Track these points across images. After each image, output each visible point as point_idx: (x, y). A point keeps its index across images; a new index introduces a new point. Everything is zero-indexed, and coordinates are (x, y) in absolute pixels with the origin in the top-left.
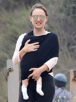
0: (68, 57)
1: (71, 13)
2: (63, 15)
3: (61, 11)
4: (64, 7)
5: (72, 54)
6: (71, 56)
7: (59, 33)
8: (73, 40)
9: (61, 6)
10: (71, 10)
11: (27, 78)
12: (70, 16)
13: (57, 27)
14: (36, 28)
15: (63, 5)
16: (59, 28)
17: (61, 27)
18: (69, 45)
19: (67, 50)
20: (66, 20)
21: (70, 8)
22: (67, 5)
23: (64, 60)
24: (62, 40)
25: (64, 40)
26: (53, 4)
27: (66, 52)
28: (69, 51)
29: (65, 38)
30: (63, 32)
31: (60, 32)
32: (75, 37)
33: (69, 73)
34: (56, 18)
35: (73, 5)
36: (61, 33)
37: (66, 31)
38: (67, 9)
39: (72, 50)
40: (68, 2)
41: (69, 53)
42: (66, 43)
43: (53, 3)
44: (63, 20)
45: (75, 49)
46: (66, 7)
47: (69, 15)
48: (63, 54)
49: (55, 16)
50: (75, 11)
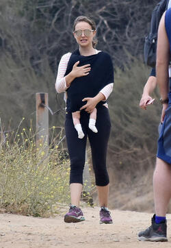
0: (31, 73)
1: (34, 18)
2: (23, 20)
3: (21, 14)
4: (25, 9)
5: (37, 70)
6: (36, 73)
7: (19, 43)
8: (38, 52)
9: (21, 8)
10: (35, 14)
11: (79, 110)
12: (33, 22)
13: (16, 36)
14: (82, 47)
15: (24, 7)
16: (19, 36)
17: (21, 36)
18: (32, 58)
19: (30, 66)
20: (29, 27)
21: (33, 11)
22: (30, 7)
24: (23, 53)
25: (26, 52)
26: (10, 6)
27: (29, 69)
28: (33, 67)
29: (28, 50)
30: (25, 42)
31: (20, 41)
32: (40, 48)
33: (33, 96)
34: (15, 24)
35: (37, 7)
36: (21, 44)
37: (28, 40)
39: (37, 66)
40: (31, 3)
41: (32, 69)
42: (29, 57)
43: (11, 4)
44: (24, 26)
45: (40, 63)
46: (27, 10)
47: (32, 19)
48: (25, 70)
49: (13, 21)
50: (40, 15)
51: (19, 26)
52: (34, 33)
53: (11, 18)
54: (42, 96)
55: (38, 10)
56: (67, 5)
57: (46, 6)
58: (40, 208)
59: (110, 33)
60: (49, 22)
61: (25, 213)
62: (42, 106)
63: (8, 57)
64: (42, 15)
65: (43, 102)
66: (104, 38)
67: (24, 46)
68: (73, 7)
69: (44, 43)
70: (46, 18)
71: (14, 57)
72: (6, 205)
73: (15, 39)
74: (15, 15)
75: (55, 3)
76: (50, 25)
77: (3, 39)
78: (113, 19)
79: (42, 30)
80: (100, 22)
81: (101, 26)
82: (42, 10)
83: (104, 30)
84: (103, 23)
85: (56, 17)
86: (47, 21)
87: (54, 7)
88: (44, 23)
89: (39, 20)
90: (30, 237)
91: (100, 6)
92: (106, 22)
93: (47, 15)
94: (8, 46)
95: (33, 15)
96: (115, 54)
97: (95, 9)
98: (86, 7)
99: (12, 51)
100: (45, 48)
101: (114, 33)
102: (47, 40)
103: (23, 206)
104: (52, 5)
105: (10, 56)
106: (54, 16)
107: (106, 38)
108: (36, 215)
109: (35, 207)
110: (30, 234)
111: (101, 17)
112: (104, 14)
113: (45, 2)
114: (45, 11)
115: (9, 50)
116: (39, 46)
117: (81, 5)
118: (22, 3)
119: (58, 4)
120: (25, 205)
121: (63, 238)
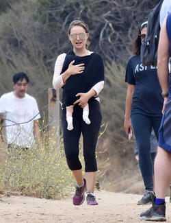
0: (44, 72)
1: (47, 21)
2: (37, 24)
3: (35, 18)
4: (38, 14)
5: (49, 68)
6: (48, 71)
8: (50, 52)
9: (35, 13)
11: (72, 105)
12: (46, 25)
13: (31, 38)
15: (38, 12)
16: (33, 38)
18: (45, 57)
19: (43, 65)
20: (42, 29)
21: (45, 15)
22: (43, 12)
23: (39, 76)
24: (37, 53)
25: (40, 52)
26: (26, 11)
27: (43, 67)
28: (46, 65)
29: (41, 49)
30: (38, 43)
31: (34, 43)
32: (52, 48)
34: (30, 27)
35: (50, 12)
37: (42, 41)
38: (42, 16)
39: (49, 64)
40: (44, 8)
41: (45, 67)
42: (42, 55)
44: (38, 29)
46: (41, 14)
47: (44, 22)
48: (39, 68)
49: (28, 24)
50: (51, 19)
51: (33, 29)
52: (46, 34)
53: (26, 21)
54: (54, 91)
55: (51, 15)
56: (76, 9)
57: (58, 11)
58: (52, 191)
59: (115, 34)
60: (60, 25)
61: (39, 196)
62: (54, 100)
63: (23, 56)
64: (54, 19)
65: (55, 96)
66: (109, 39)
67: (38, 47)
68: (81, 11)
69: (56, 44)
70: (57, 21)
71: (29, 56)
72: (22, 189)
73: (30, 40)
74: (30, 19)
75: (66, 7)
76: (61, 28)
77: (19, 40)
78: (117, 23)
79: (53, 33)
80: (106, 25)
81: (107, 28)
82: (54, 14)
83: (110, 32)
84: (108, 25)
85: (66, 20)
86: (58, 24)
87: (64, 11)
88: (55, 27)
89: (52, 23)
90: (43, 217)
91: (106, 11)
92: (110, 25)
93: (58, 18)
94: (24, 47)
95: (46, 18)
96: (119, 53)
97: (102, 13)
98: (93, 11)
99: (27, 51)
100: (57, 48)
101: (118, 35)
102: (58, 41)
103: (37, 189)
104: (63, 9)
105: (25, 55)
106: (64, 20)
107: (111, 40)
108: (49, 198)
109: (47, 191)
110: (43, 214)
111: (106, 20)
112: (109, 18)
113: (56, 7)
114: (56, 15)
115: (24, 50)
116: (51, 46)
117: (89, 10)
118: (36, 7)
119: (68, 8)
120: (39, 189)
121: (73, 218)
